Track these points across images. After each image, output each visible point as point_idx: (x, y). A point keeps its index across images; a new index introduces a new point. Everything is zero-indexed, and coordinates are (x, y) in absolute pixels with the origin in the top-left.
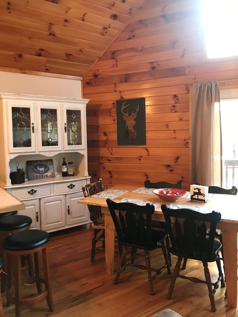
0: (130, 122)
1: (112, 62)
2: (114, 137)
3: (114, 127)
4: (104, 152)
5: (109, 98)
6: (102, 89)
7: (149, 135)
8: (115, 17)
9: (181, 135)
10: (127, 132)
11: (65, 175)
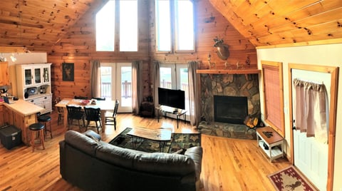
0: (68, 72)
1: (60, 47)
2: (61, 77)
3: (61, 74)
4: (56, 83)
5: (59, 61)
6: (56, 57)
7: (75, 78)
8: (63, 30)
9: (87, 79)
10: (67, 76)
11: (42, 93)
